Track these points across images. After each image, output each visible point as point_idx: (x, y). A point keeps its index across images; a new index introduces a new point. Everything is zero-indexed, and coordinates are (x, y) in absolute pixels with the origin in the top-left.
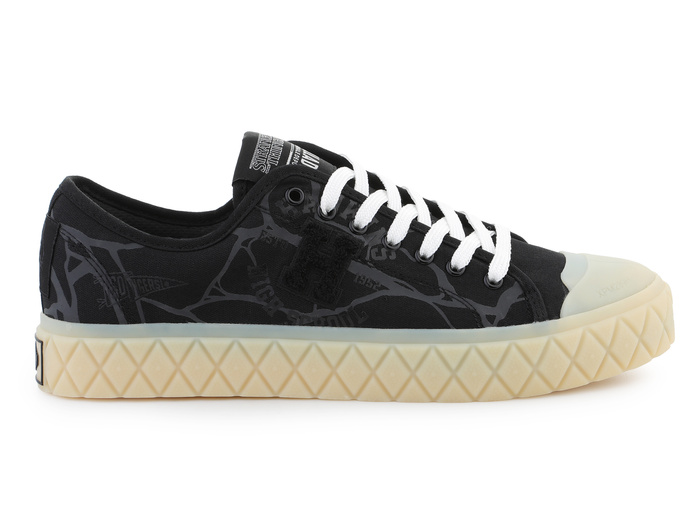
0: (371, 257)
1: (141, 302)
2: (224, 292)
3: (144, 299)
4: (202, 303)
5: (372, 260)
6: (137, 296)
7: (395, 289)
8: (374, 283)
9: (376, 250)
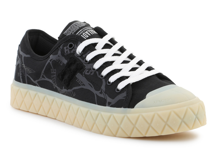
0: (85, 73)
1: (27, 76)
2: (45, 77)
3: (28, 75)
4: (40, 80)
5: (84, 74)
6: (26, 74)
7: (88, 86)
8: (82, 82)
9: (88, 70)
